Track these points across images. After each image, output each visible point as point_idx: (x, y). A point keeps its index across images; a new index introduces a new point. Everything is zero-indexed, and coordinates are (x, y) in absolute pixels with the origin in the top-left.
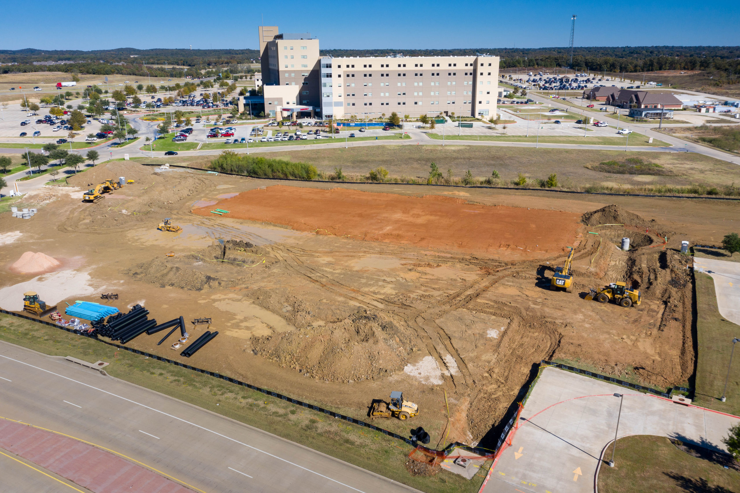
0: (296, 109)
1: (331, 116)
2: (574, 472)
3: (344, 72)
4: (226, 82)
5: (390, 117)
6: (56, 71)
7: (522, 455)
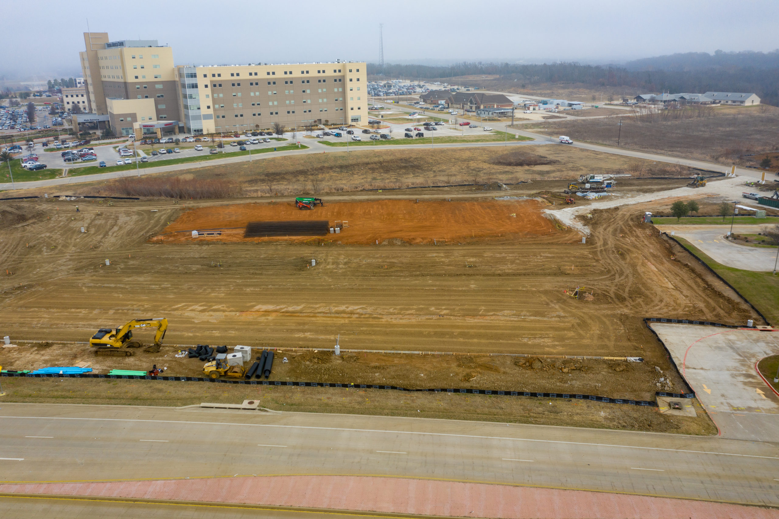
0: (158, 125)
1: (202, 130)
3: (211, 82)
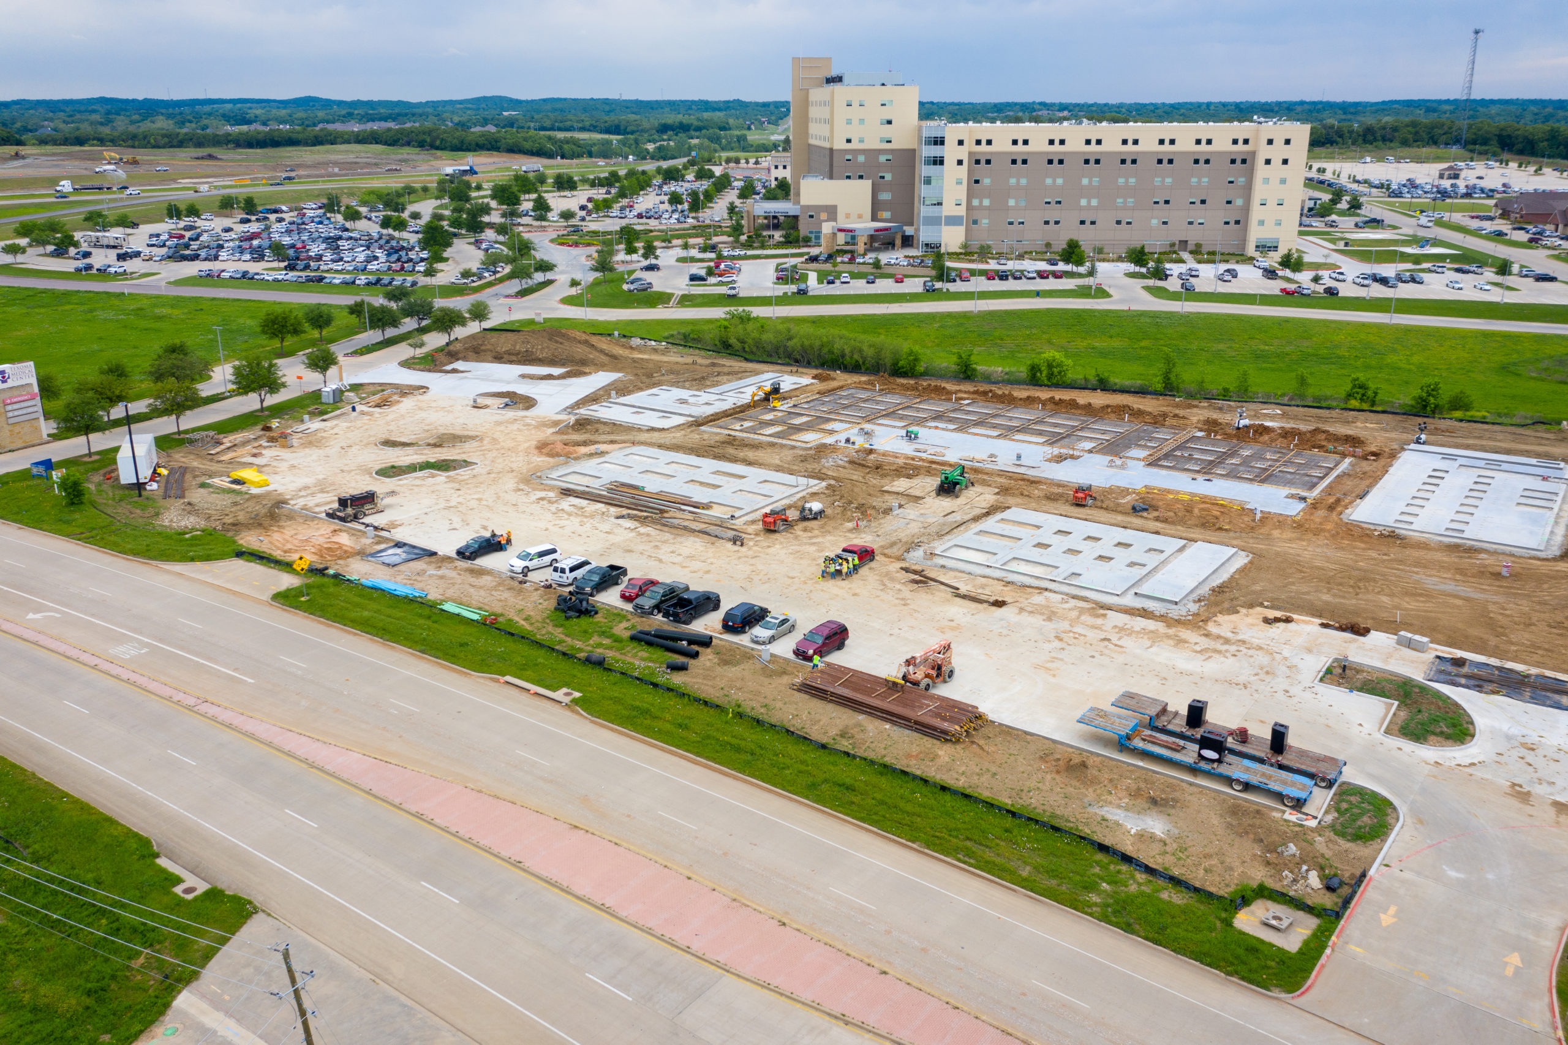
0: (865, 229)
1: (939, 245)
2: (1506, 959)
3: (970, 154)
4: (710, 170)
5: (1064, 250)
6: (371, 143)
7: (1394, 920)
